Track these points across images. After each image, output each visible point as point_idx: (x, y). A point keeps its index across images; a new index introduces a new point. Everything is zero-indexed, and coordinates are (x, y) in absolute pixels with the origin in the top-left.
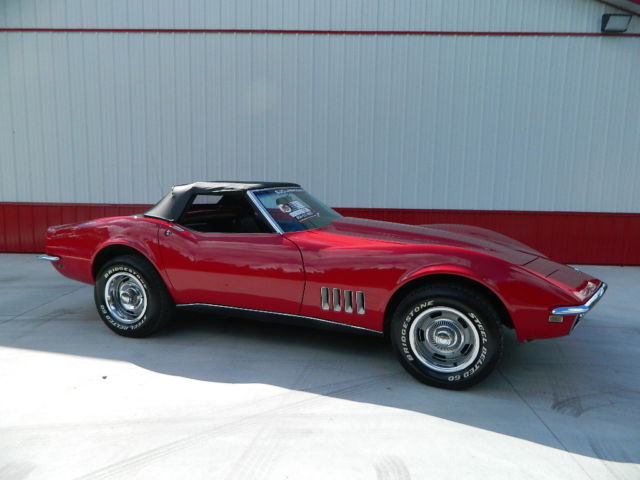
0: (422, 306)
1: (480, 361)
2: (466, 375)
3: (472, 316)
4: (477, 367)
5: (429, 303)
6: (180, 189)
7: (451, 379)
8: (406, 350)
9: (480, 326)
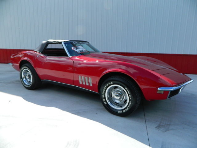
0: (109, 84)
1: (129, 106)
2: (124, 111)
3: (126, 88)
4: (128, 109)
5: (112, 83)
6: (44, 42)
7: (119, 112)
8: (104, 100)
9: (129, 93)
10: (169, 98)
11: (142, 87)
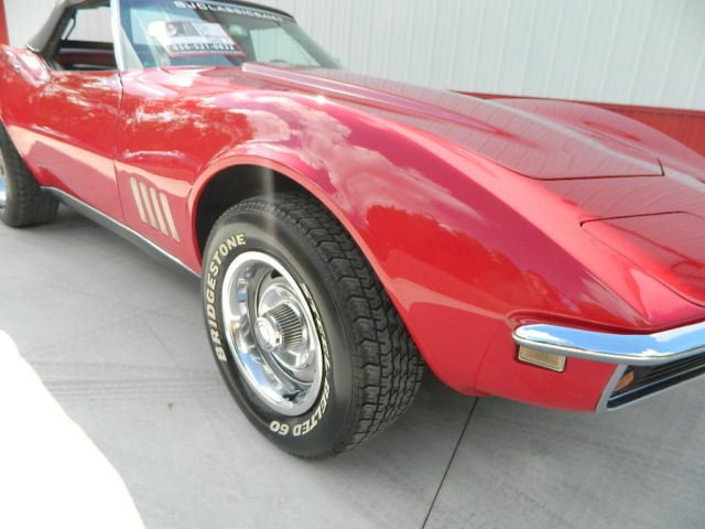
0: (229, 243)
1: (319, 411)
2: (298, 430)
4: (314, 422)
5: (240, 240)
7: (274, 428)
8: (215, 336)
10: (611, 404)
11: (406, 293)
